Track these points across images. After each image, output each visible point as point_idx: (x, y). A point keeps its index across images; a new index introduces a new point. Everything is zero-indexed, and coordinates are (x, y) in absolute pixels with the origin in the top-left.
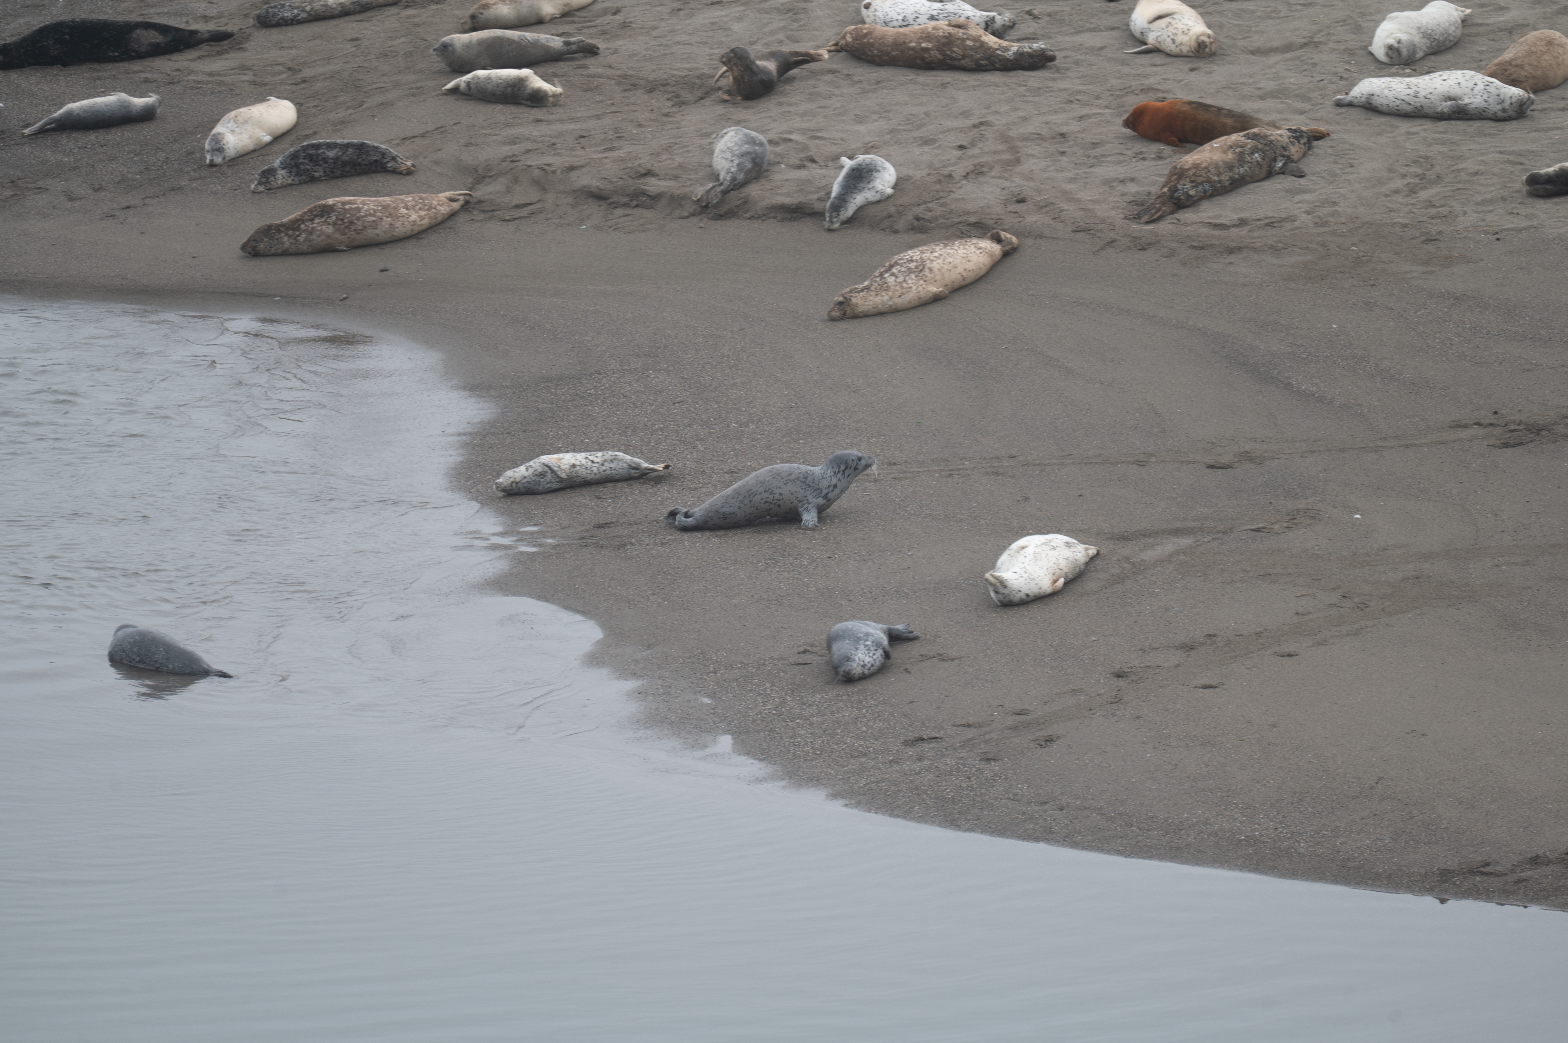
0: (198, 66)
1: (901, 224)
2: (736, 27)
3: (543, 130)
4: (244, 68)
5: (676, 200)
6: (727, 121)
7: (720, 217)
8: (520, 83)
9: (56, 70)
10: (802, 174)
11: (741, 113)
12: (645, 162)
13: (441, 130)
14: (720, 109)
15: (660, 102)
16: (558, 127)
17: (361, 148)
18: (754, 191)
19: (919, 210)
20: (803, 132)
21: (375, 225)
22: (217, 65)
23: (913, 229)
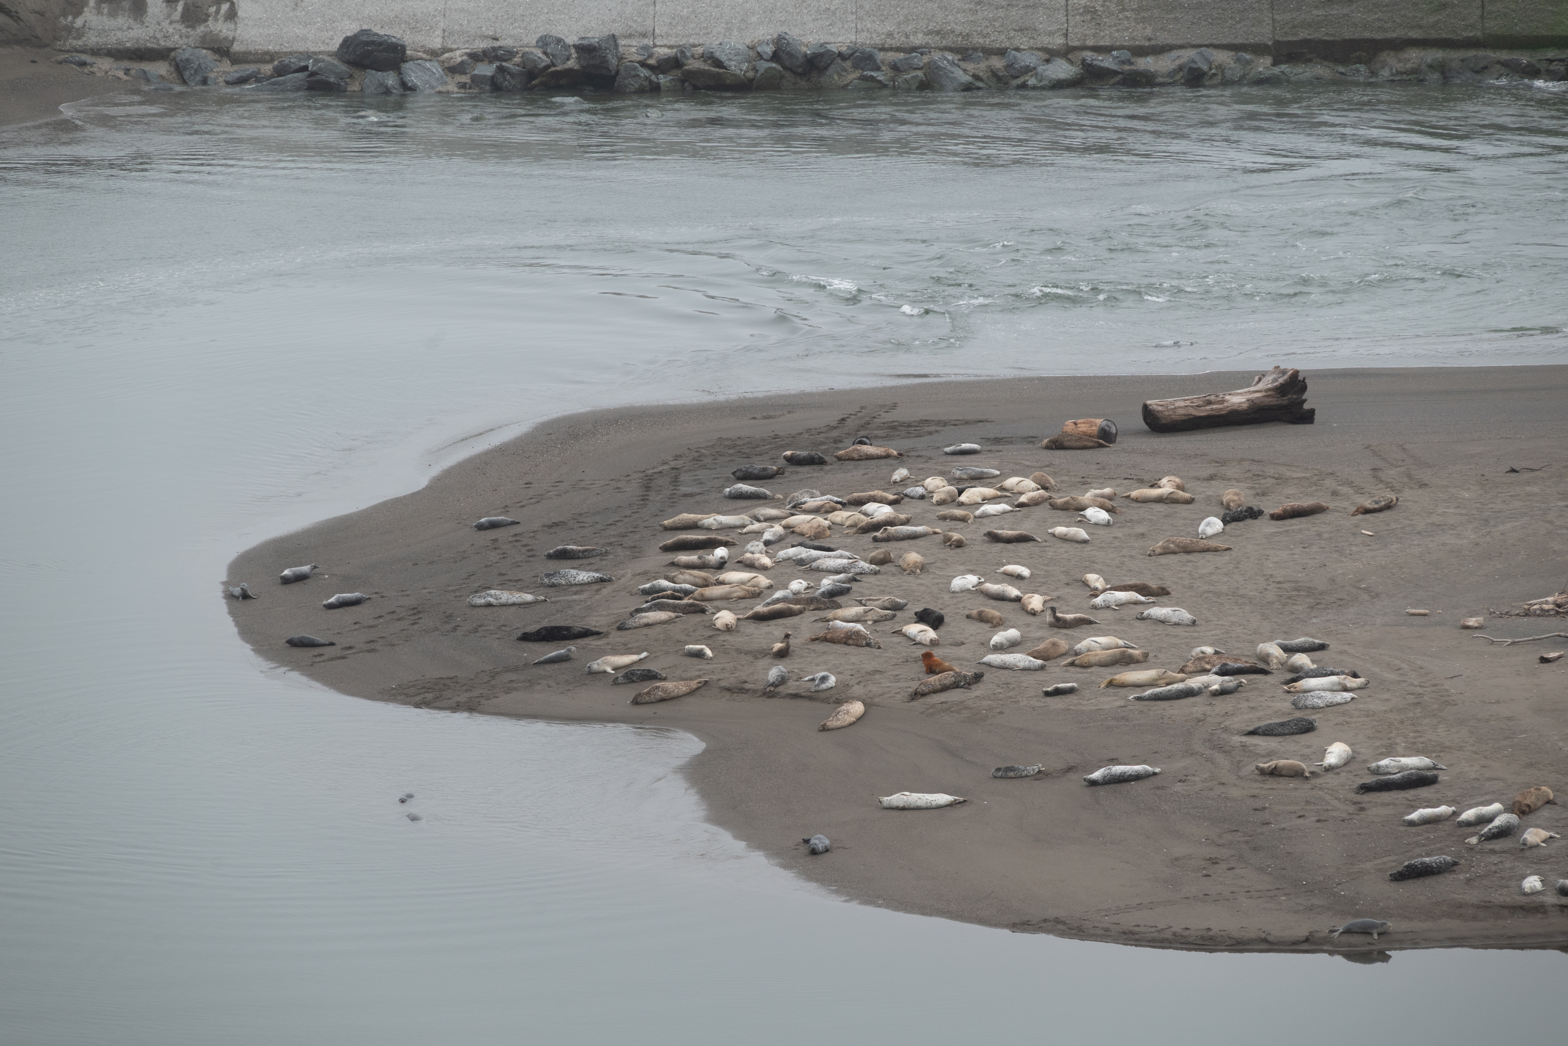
0: (592, 643)
1: (831, 701)
2: (776, 633)
3: (710, 666)
4: (608, 644)
5: (755, 691)
6: (773, 665)
7: (770, 697)
8: (701, 650)
9: (544, 643)
10: (798, 683)
11: (776, 662)
12: (744, 678)
13: (675, 666)
14: (770, 661)
15: (750, 658)
16: (715, 666)
17: (649, 671)
18: (780, 689)
19: (837, 696)
20: (798, 669)
21: (673, 691)
22: (599, 643)
23: (835, 702)
